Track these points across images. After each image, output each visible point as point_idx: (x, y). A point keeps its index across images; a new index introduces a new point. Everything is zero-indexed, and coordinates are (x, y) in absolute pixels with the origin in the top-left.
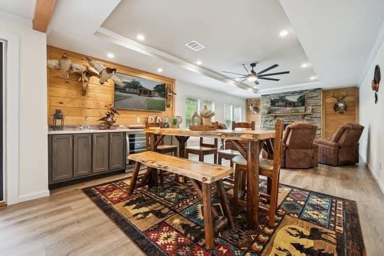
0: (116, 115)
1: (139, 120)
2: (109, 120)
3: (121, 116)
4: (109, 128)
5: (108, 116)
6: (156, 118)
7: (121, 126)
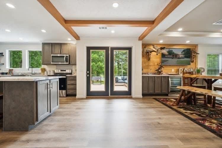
0: (163, 68)
1: (173, 70)
2: (160, 70)
3: (165, 68)
4: (159, 74)
5: (159, 69)
6: (184, 69)
7: (164, 73)
